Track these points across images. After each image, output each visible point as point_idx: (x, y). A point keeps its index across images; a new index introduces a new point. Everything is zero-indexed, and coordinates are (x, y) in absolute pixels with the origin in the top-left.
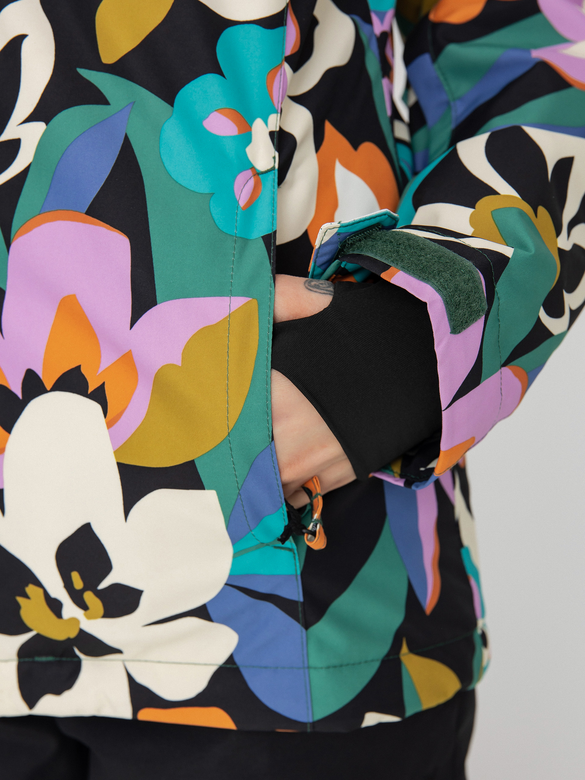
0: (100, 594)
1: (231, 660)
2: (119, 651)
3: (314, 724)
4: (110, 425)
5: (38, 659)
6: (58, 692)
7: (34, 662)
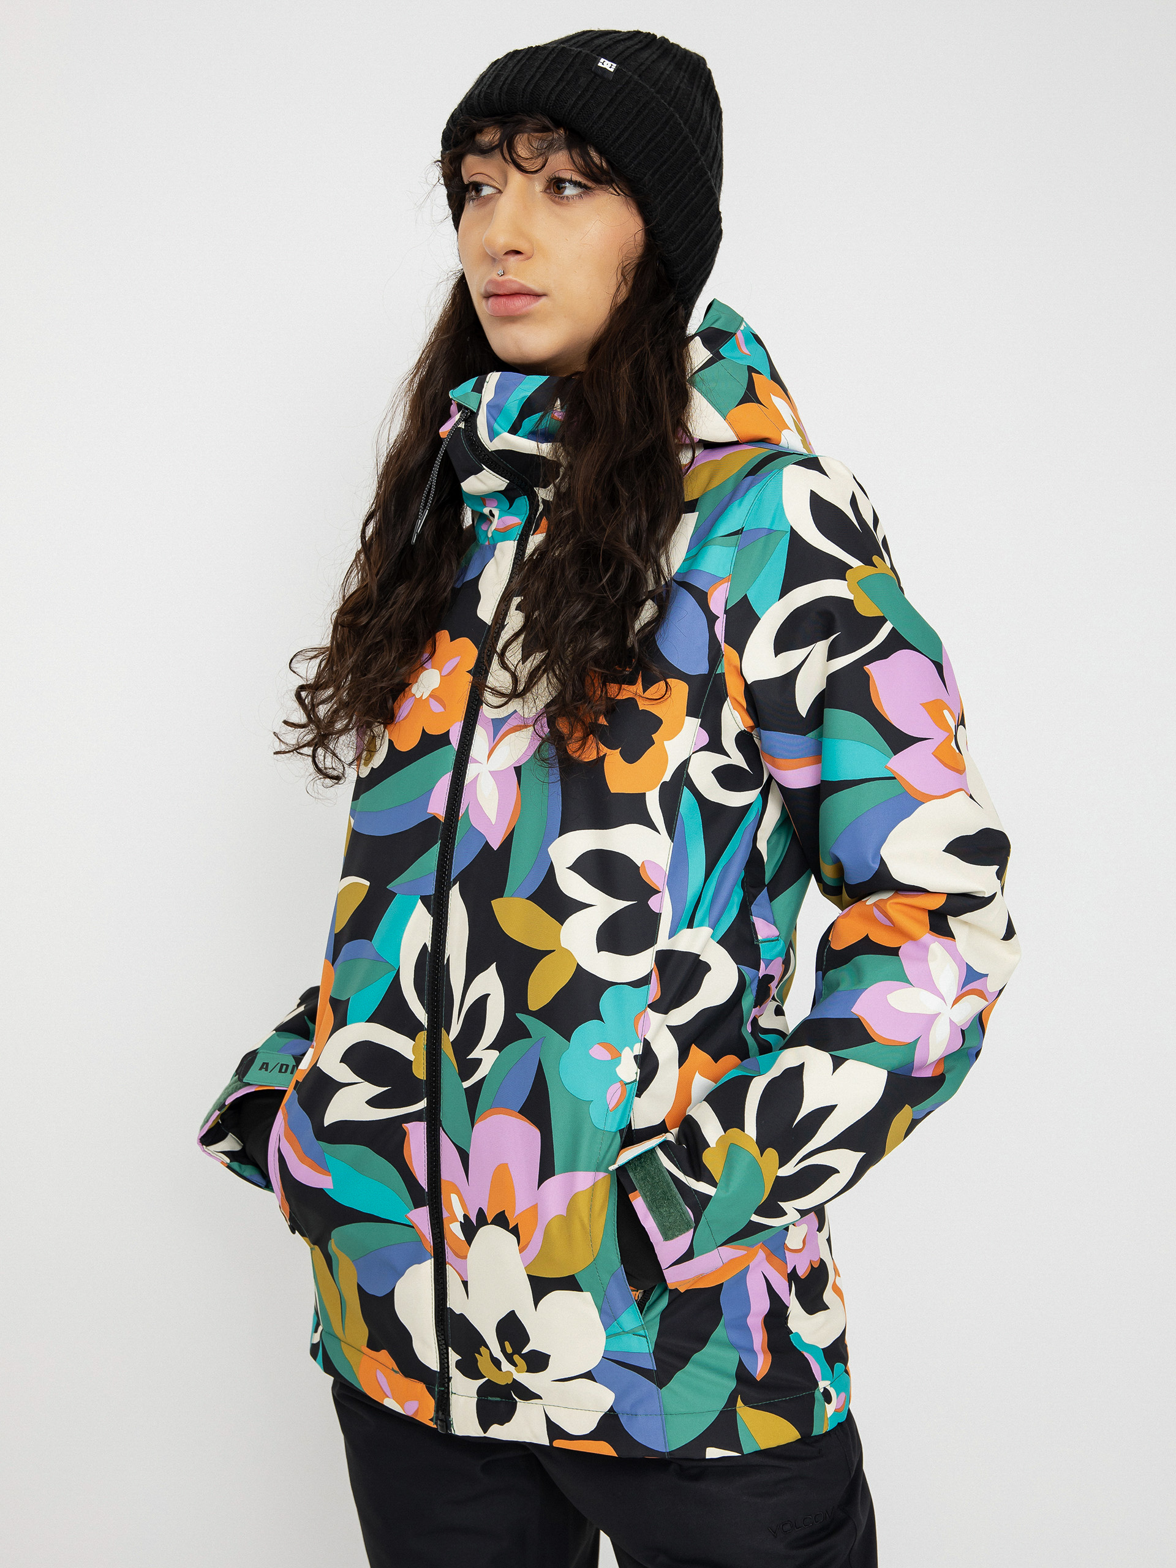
0: (523, 1356)
1: (611, 1409)
2: (539, 1397)
3: (670, 1453)
4: (521, 1251)
5: (490, 1398)
6: (502, 1423)
7: (487, 1400)
